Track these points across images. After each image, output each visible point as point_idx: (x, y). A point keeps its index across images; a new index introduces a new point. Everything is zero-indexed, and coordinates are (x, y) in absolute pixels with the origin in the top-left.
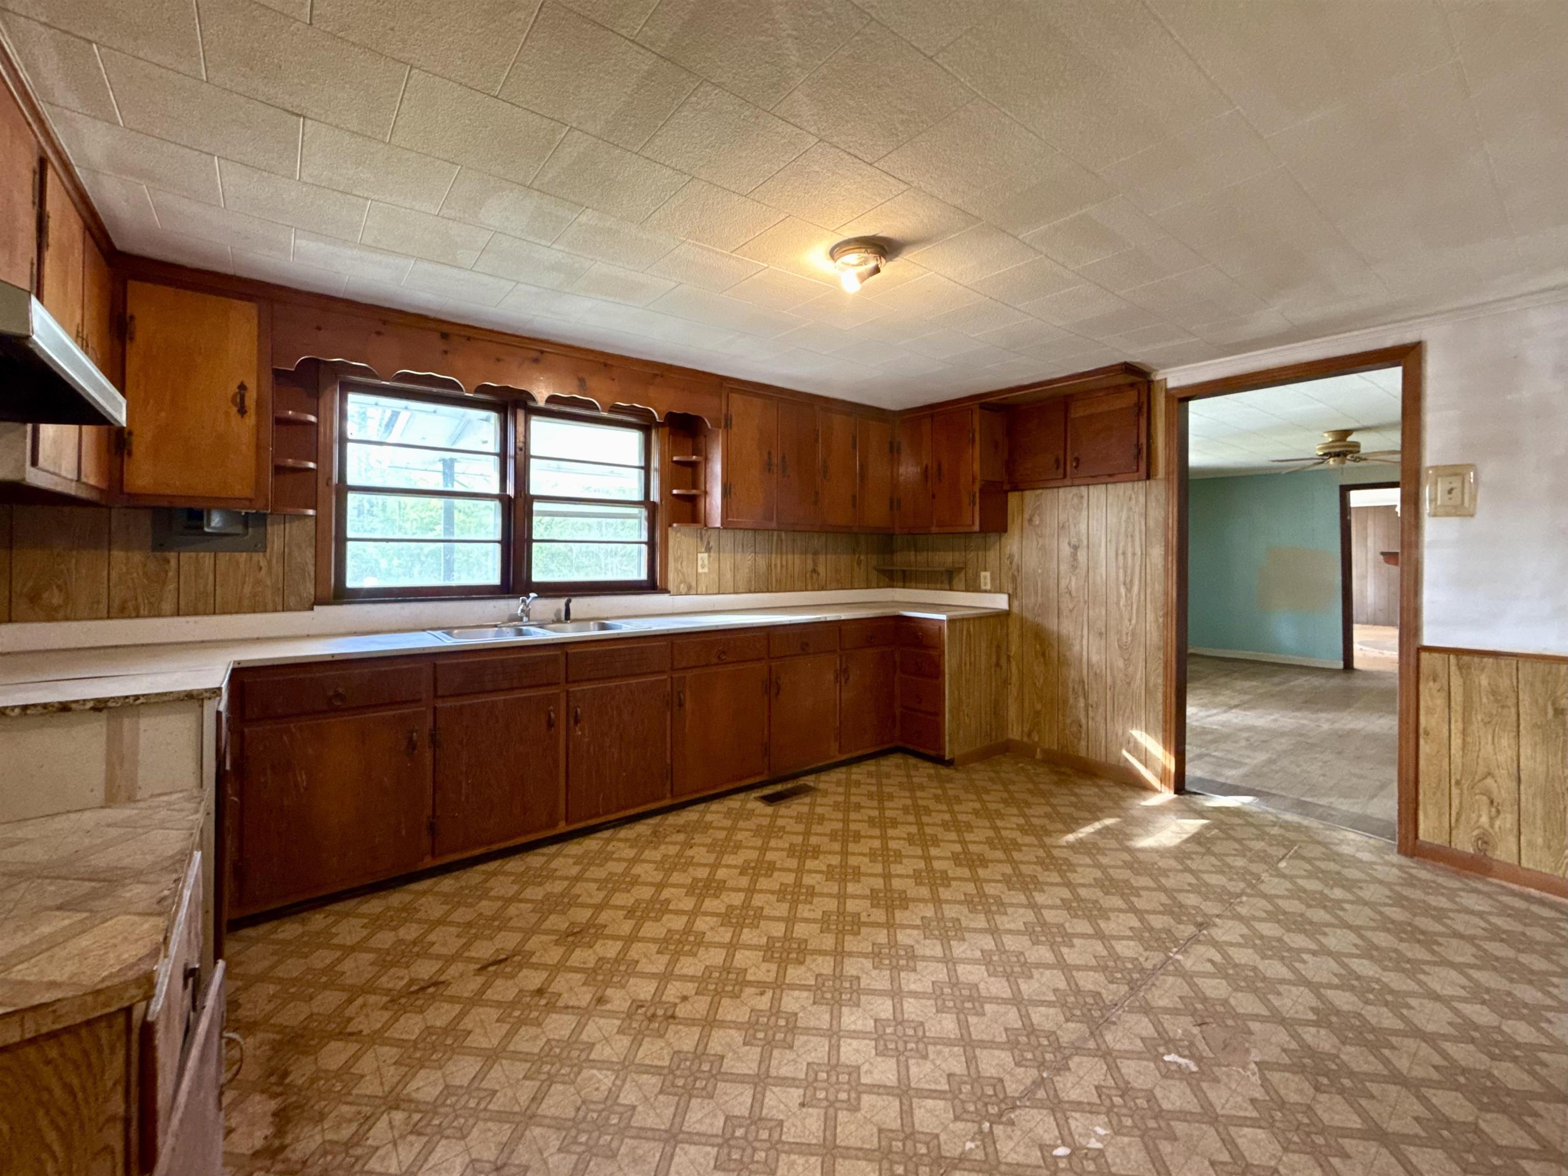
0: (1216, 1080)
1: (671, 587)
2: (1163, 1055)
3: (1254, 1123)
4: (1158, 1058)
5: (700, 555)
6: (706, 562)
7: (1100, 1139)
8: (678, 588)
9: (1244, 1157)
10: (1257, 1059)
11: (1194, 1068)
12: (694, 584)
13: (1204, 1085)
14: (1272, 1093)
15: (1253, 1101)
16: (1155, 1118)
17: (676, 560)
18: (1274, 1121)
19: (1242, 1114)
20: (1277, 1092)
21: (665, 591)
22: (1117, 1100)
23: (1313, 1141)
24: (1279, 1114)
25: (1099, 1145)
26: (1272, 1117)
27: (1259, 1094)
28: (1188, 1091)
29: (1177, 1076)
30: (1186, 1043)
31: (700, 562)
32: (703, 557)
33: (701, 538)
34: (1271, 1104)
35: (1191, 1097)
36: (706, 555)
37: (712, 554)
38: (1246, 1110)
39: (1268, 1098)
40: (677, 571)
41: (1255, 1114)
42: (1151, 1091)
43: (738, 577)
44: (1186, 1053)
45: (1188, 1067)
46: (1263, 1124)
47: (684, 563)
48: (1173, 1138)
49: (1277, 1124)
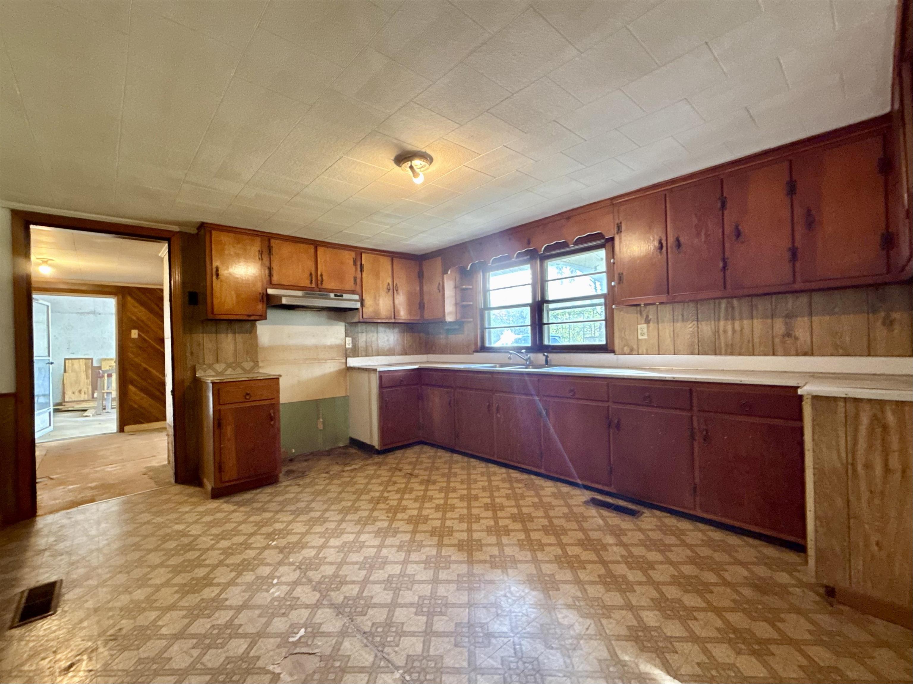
0: (279, 646)
1: (617, 348)
2: (306, 629)
3: (247, 652)
4: (305, 626)
5: (639, 326)
6: (645, 331)
7: (273, 593)
8: (623, 349)
9: (236, 638)
10: (282, 676)
11: (291, 640)
12: (635, 347)
13: (279, 640)
14: (258, 671)
15: (258, 658)
16: (273, 613)
17: (620, 330)
18: (243, 662)
19: (255, 648)
20: (257, 673)
21: (613, 352)
22: (288, 603)
23: (223, 674)
24: (244, 667)
25: (271, 591)
26: (246, 662)
27: (260, 664)
28: (279, 631)
29: (290, 630)
30: (309, 643)
31: (639, 332)
32: (642, 327)
33: (641, 313)
34: (251, 666)
35: (274, 631)
36: (645, 326)
37: (651, 324)
38: (256, 652)
39: (256, 666)
40: (622, 338)
41: (251, 654)
42: (287, 616)
43: (678, 342)
44: (303, 640)
45: (294, 637)
46: (245, 655)
47: (627, 333)
48: (260, 616)
49: (240, 662)
